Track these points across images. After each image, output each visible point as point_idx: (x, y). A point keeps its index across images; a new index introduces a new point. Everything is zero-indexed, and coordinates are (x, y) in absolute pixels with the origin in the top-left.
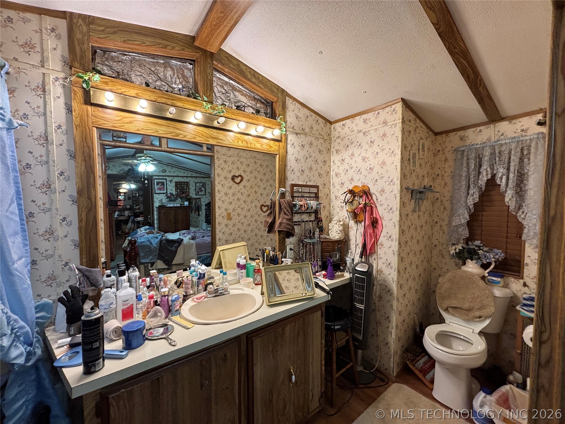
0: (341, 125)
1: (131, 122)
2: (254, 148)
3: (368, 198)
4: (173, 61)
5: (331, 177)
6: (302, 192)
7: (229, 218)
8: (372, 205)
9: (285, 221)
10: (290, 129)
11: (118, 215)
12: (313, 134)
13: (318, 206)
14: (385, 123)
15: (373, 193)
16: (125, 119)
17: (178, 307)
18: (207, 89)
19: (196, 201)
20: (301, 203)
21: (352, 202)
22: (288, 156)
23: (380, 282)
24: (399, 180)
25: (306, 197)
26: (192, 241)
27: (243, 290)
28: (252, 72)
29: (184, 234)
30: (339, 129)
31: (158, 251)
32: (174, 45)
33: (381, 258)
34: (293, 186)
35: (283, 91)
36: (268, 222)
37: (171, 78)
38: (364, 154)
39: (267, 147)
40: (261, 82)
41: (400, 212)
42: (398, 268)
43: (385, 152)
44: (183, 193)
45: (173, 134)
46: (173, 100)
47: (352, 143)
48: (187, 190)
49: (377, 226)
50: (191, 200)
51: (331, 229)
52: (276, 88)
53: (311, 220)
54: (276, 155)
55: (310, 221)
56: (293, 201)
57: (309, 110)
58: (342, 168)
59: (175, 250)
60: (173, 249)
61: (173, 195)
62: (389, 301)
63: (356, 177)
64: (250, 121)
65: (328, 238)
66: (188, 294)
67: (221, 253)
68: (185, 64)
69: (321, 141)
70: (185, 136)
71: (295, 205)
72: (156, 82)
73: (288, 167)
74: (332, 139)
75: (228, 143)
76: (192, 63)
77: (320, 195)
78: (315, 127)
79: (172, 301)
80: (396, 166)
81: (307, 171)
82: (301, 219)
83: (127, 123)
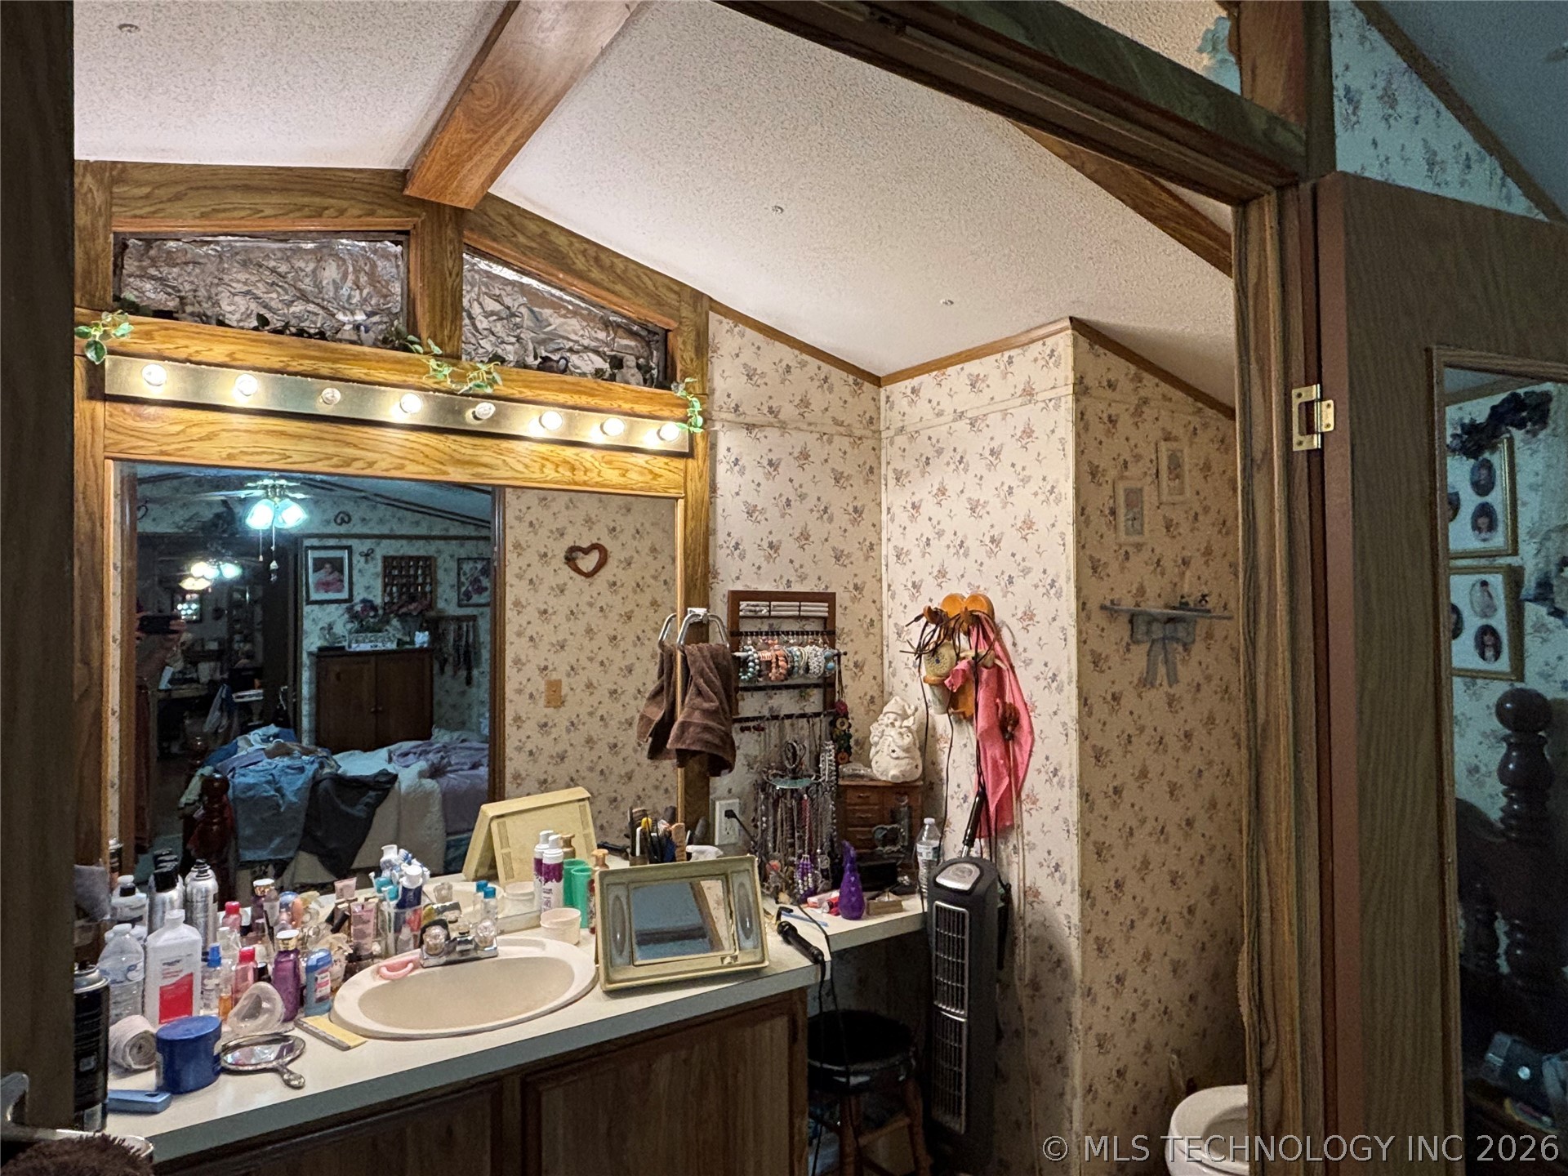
0: (909, 391)
1: (209, 437)
2: (597, 484)
3: (986, 637)
4: (344, 241)
5: (883, 562)
6: (770, 617)
7: (555, 697)
8: (998, 662)
9: (697, 718)
10: (724, 415)
11: (171, 682)
12: (810, 424)
13: (831, 664)
14: (1029, 393)
15: (1004, 623)
16: (195, 430)
17: (326, 990)
18: (443, 318)
19: (460, 628)
20: (766, 655)
21: (934, 651)
22: (719, 501)
23: (1034, 932)
24: (1072, 583)
25: (787, 633)
26: (429, 784)
27: (542, 945)
28: (592, 252)
29: (406, 754)
30: (902, 404)
31: (302, 818)
32: (344, 204)
33: (1033, 847)
34: (736, 597)
35: (698, 296)
36: (650, 721)
37: (337, 287)
38: (973, 493)
39: (641, 479)
40: (622, 279)
41: (1080, 688)
42: (1081, 880)
43: (1033, 486)
44: (413, 599)
45: (335, 460)
46: (335, 361)
47: (940, 452)
48: (428, 588)
49: (1017, 734)
50: (442, 626)
51: (876, 744)
52: (671, 290)
53: (809, 710)
54: (677, 499)
55: (803, 716)
56: (736, 647)
57: (792, 347)
58: (914, 531)
59: (363, 815)
60: (359, 811)
61: (374, 608)
62: (1060, 999)
63: (954, 566)
64: (583, 400)
65: (862, 777)
66: (364, 953)
67: (494, 825)
68: (379, 245)
69: (845, 443)
70: (371, 464)
71: (743, 663)
72: (290, 304)
73: (721, 537)
74: (884, 435)
75: (510, 474)
76: (401, 238)
77: (840, 622)
78: (818, 400)
79: (310, 969)
80: (1062, 535)
81: (789, 548)
82: (771, 709)
83: (201, 439)
